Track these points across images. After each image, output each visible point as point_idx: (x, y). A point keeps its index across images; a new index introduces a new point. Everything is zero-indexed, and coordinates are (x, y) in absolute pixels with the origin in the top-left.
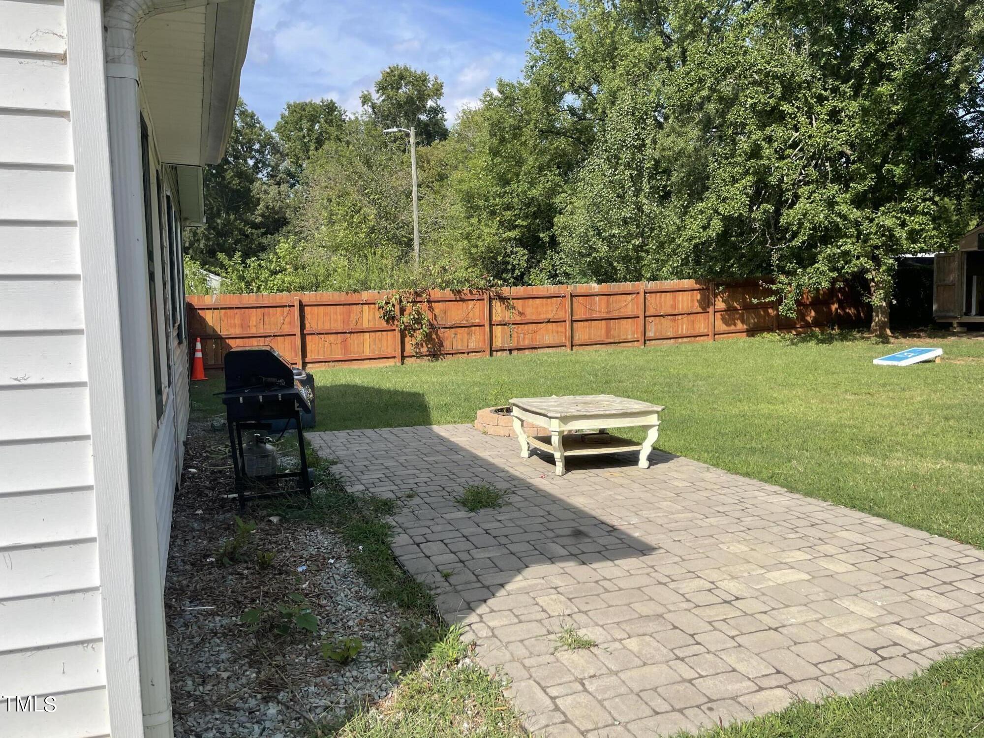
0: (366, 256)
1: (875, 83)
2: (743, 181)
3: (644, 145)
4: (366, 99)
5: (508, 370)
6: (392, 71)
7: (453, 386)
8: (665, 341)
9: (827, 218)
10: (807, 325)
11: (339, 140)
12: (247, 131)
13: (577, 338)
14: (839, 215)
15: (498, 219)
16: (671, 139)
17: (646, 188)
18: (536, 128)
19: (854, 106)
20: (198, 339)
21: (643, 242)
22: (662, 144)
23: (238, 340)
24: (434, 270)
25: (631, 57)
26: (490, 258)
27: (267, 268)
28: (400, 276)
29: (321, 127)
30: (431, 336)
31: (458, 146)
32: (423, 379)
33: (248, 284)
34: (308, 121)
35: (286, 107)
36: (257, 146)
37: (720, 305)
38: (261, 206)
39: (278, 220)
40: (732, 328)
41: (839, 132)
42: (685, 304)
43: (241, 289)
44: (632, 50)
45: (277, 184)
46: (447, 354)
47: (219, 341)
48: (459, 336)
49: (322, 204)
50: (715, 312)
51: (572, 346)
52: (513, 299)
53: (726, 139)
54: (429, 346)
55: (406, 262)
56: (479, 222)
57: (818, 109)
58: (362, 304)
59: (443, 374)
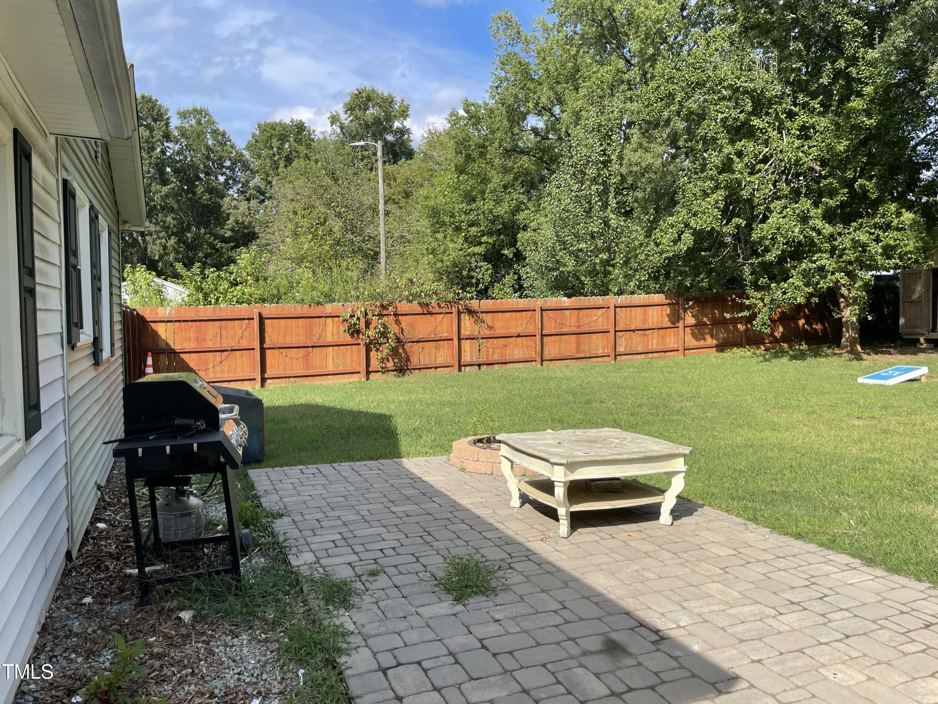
0: (331, 268)
1: (845, 99)
2: (715, 195)
3: (610, 161)
4: (334, 120)
5: (479, 388)
6: (360, 93)
7: (422, 405)
8: (636, 356)
9: (802, 232)
10: (776, 341)
11: (308, 158)
12: (218, 148)
13: (547, 352)
14: (814, 229)
15: (463, 234)
16: (638, 154)
17: (613, 203)
18: (500, 146)
19: (823, 122)
20: (150, 353)
21: (610, 256)
22: (629, 160)
23: (192, 354)
24: (402, 282)
25: (593, 79)
26: (455, 272)
27: (226, 279)
28: (366, 289)
29: (290, 146)
30: (397, 350)
31: (423, 165)
32: (390, 398)
33: (206, 296)
34: (278, 140)
35: (256, 127)
36: (228, 163)
37: (690, 320)
38: (230, 221)
39: (248, 234)
40: (702, 343)
41: (810, 147)
42: (655, 319)
43: (199, 300)
44: (594, 72)
45: (247, 200)
46: (413, 369)
47: (172, 356)
48: (426, 350)
49: (288, 217)
50: (685, 327)
51: (542, 360)
52: (482, 312)
53: (696, 154)
54: (396, 361)
55: (372, 274)
56: (445, 237)
57: (788, 124)
58: (326, 317)
59: (410, 392)
